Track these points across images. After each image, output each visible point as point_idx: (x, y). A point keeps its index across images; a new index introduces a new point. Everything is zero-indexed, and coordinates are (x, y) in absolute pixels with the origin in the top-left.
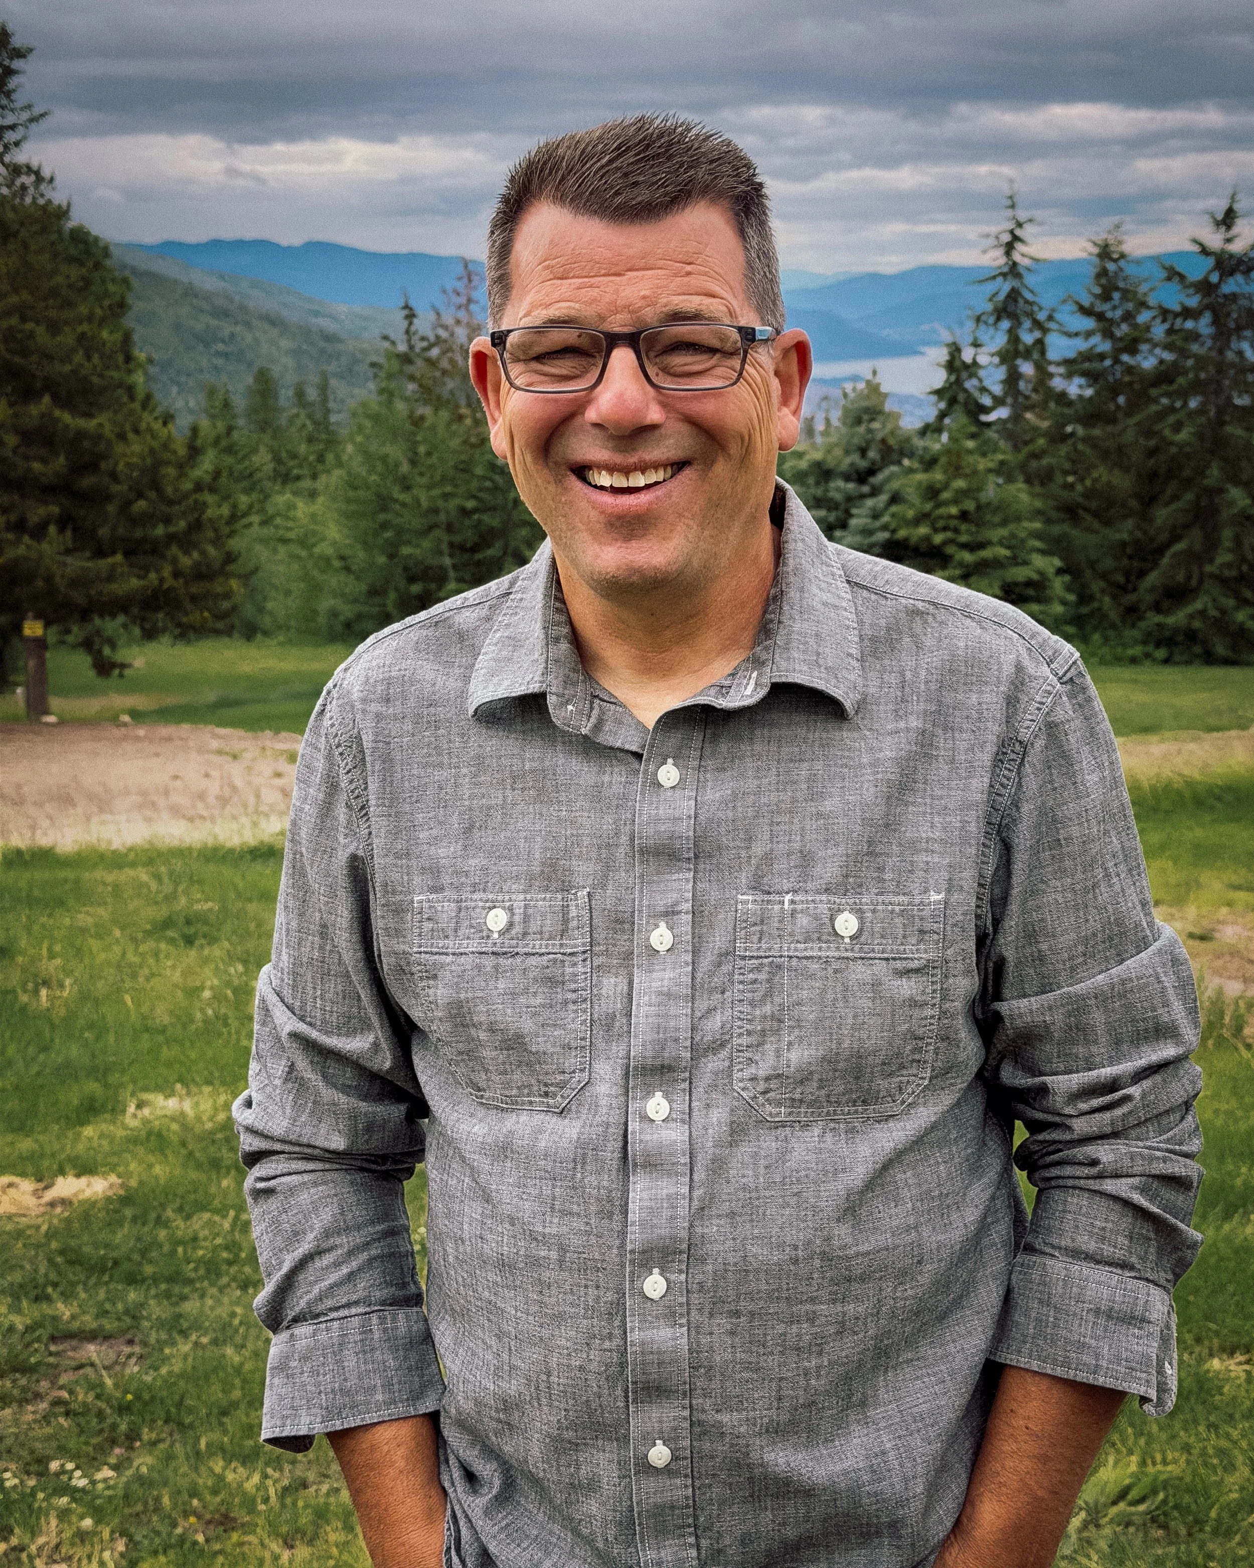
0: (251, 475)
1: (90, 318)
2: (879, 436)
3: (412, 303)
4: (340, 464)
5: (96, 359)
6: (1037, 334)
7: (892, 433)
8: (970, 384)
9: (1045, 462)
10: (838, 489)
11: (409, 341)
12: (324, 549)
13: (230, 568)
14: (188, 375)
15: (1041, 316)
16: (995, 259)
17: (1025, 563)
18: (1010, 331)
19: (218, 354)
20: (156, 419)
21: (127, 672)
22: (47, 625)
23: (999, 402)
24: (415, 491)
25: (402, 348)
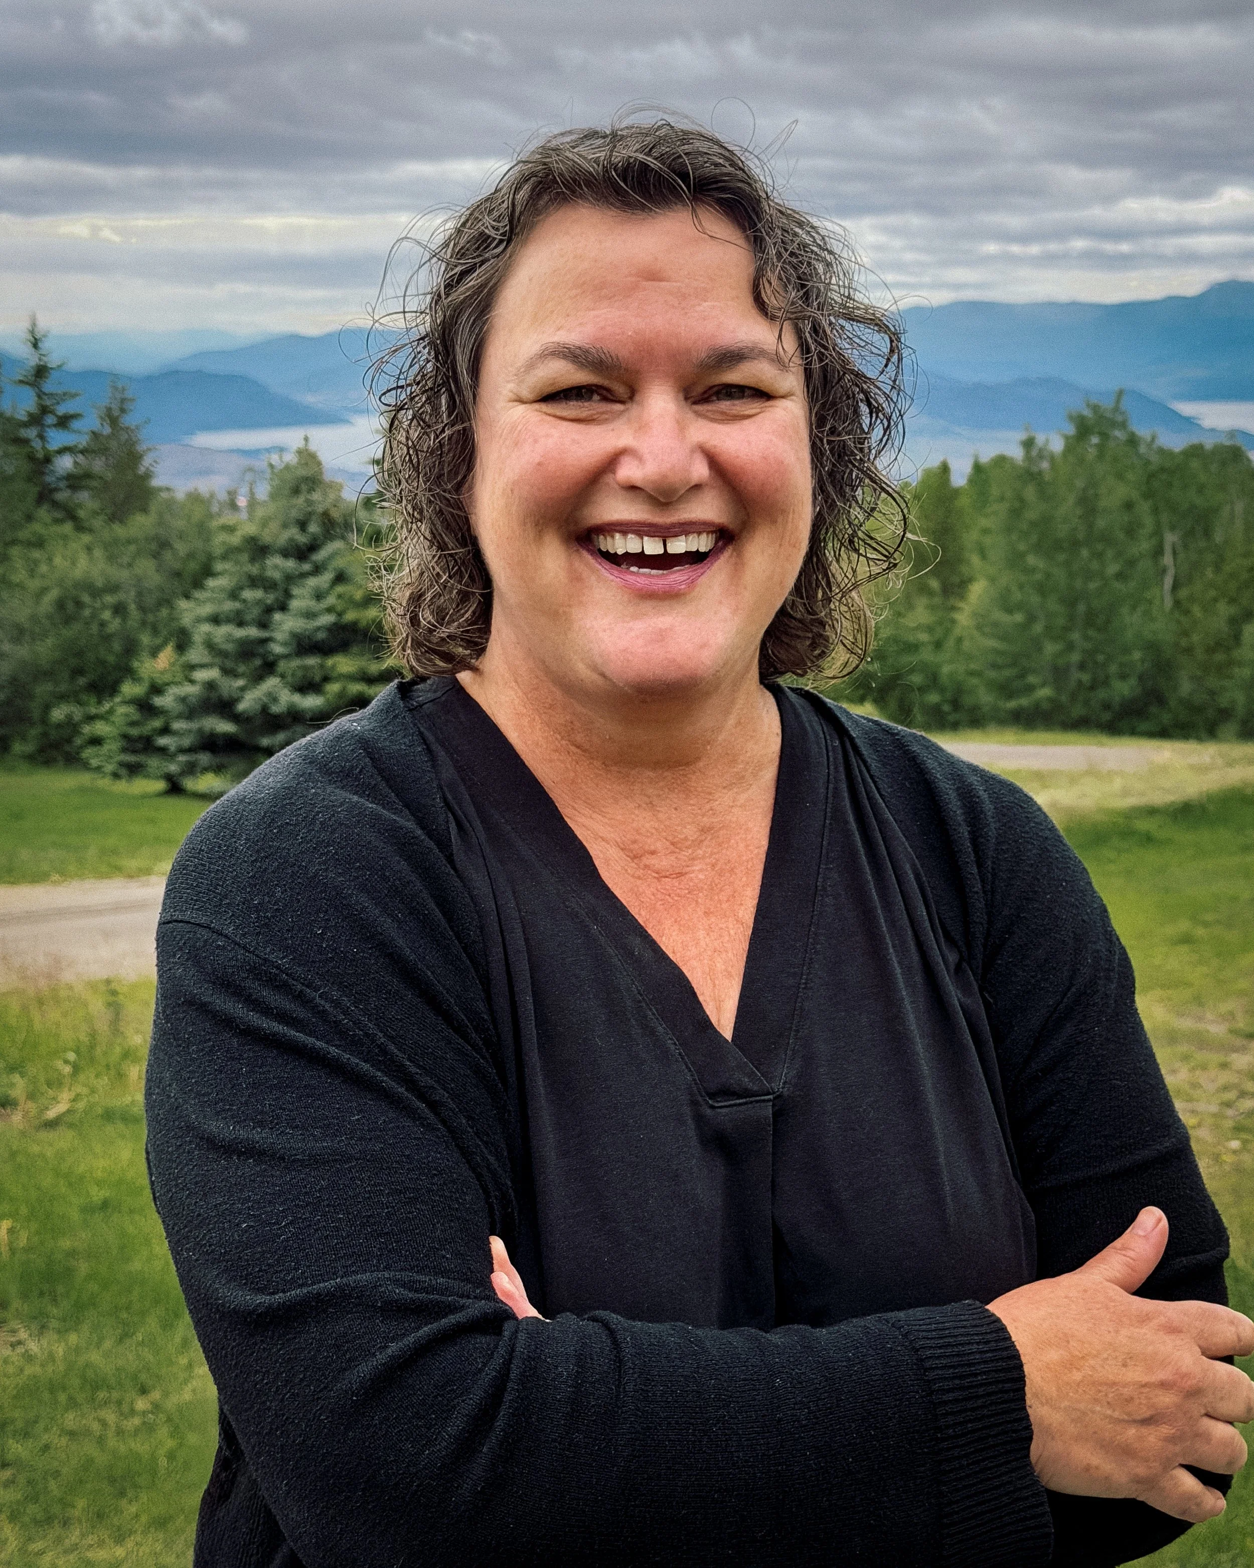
2: (320, 509)
7: (334, 506)
10: (276, 567)
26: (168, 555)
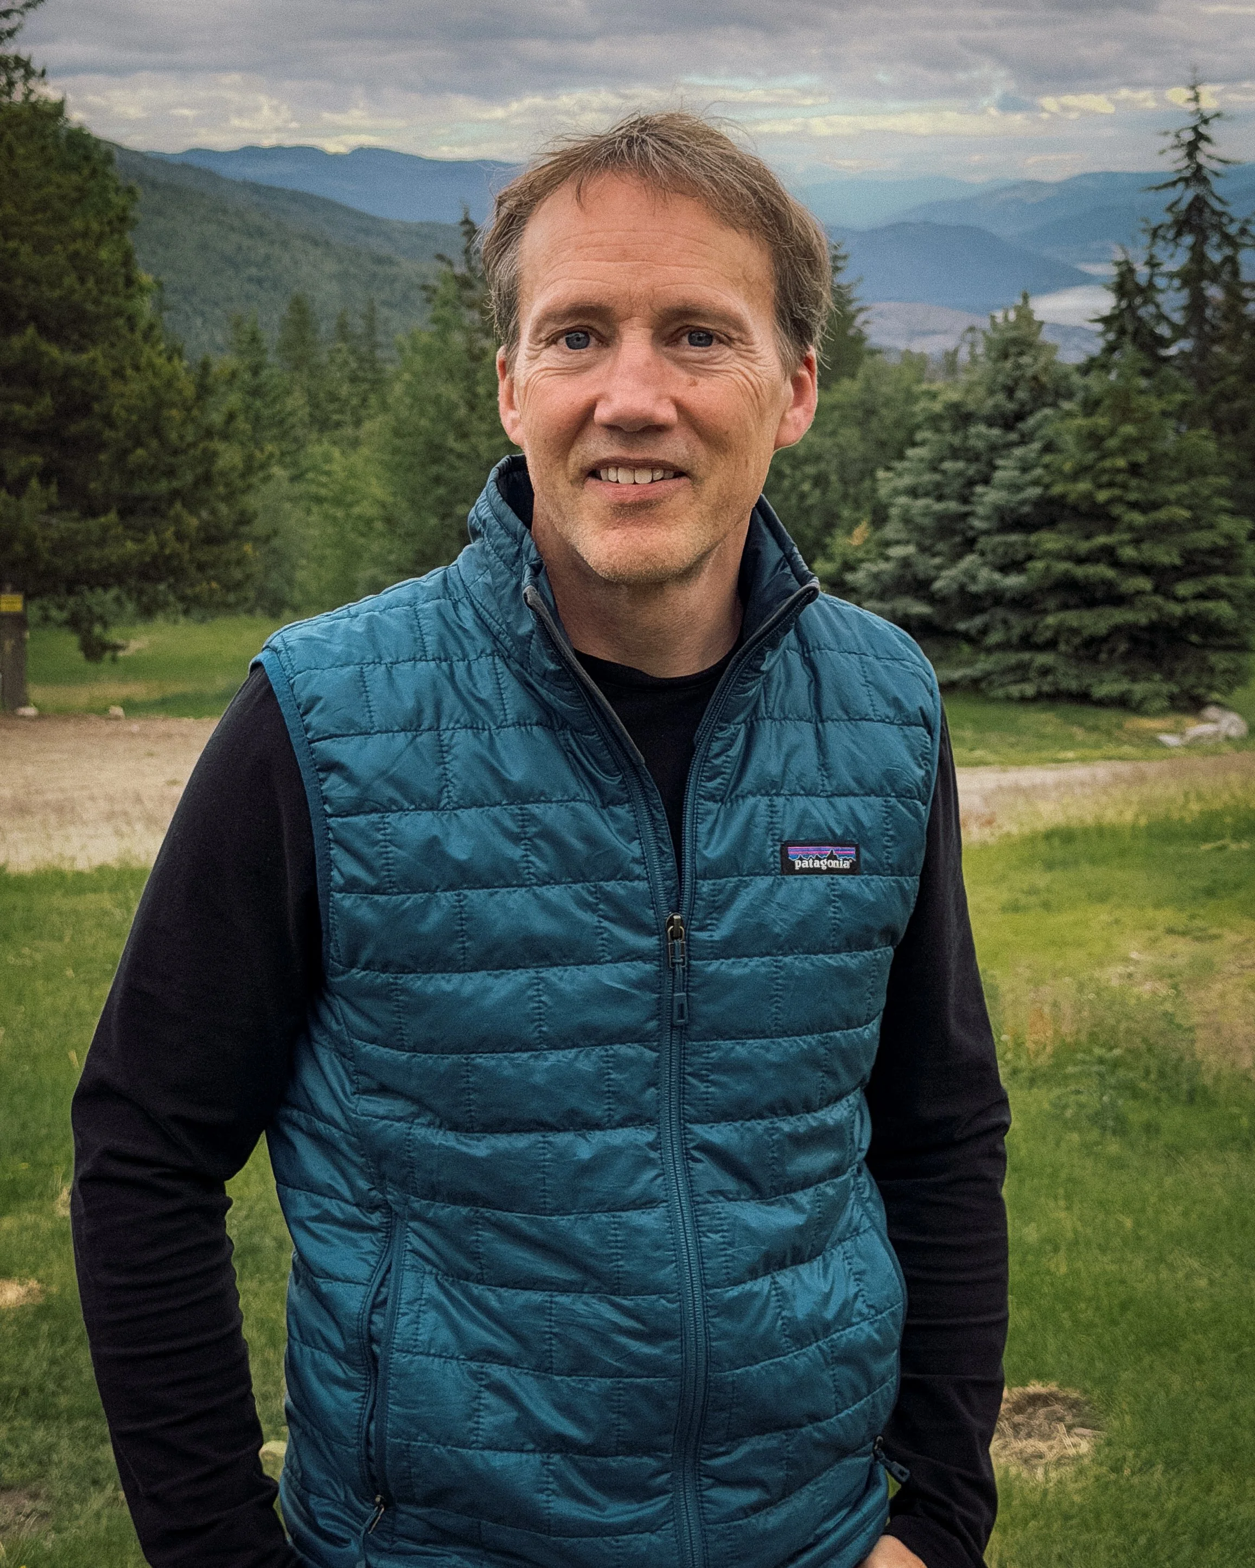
0: (282, 422)
1: (85, 235)
2: (1029, 373)
3: (473, 217)
4: (385, 407)
5: (91, 283)
6: (1228, 251)
7: (1045, 369)
8: (1146, 312)
9: (1238, 404)
10: (979, 436)
11: (468, 261)
12: (365, 509)
13: (245, 529)
14: (216, 304)
15: (1233, 230)
16: (1174, 162)
17: (1211, 527)
18: (1192, 248)
19: (250, 279)
20: (160, 354)
21: (121, 654)
22: (28, 598)
23: (1180, 332)
24: (474, 440)
25: (460, 269)
26: (874, 423)
